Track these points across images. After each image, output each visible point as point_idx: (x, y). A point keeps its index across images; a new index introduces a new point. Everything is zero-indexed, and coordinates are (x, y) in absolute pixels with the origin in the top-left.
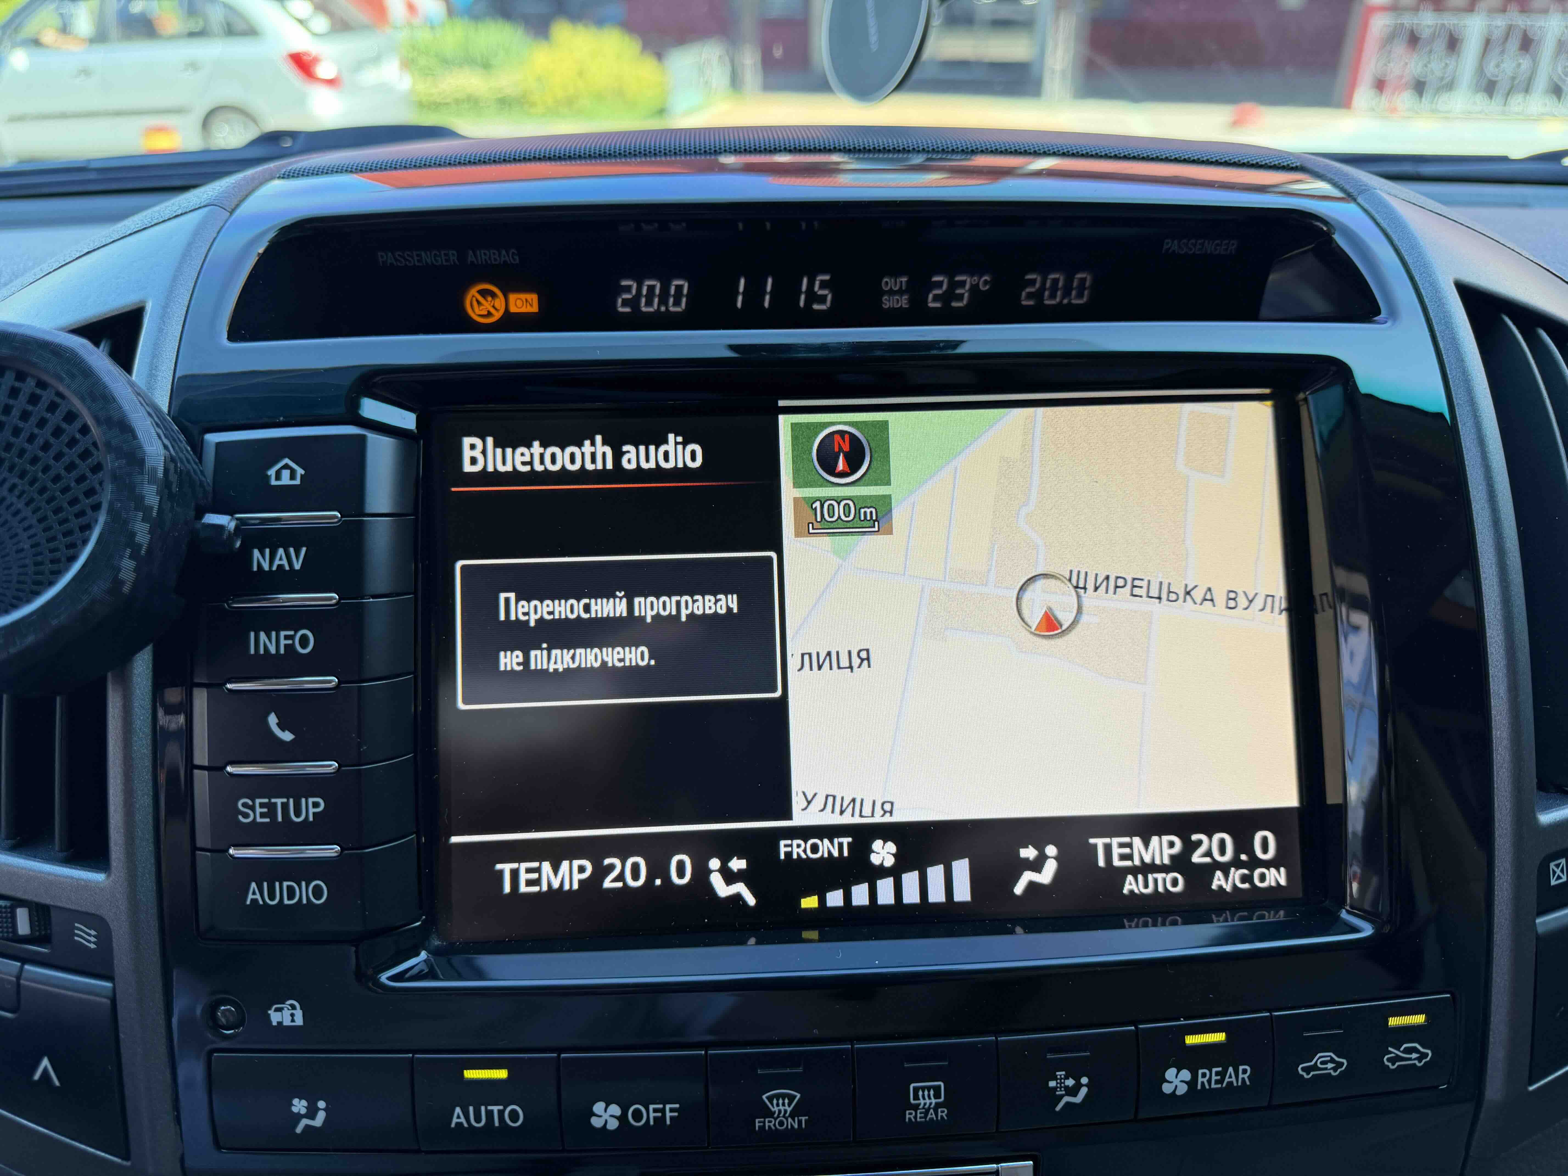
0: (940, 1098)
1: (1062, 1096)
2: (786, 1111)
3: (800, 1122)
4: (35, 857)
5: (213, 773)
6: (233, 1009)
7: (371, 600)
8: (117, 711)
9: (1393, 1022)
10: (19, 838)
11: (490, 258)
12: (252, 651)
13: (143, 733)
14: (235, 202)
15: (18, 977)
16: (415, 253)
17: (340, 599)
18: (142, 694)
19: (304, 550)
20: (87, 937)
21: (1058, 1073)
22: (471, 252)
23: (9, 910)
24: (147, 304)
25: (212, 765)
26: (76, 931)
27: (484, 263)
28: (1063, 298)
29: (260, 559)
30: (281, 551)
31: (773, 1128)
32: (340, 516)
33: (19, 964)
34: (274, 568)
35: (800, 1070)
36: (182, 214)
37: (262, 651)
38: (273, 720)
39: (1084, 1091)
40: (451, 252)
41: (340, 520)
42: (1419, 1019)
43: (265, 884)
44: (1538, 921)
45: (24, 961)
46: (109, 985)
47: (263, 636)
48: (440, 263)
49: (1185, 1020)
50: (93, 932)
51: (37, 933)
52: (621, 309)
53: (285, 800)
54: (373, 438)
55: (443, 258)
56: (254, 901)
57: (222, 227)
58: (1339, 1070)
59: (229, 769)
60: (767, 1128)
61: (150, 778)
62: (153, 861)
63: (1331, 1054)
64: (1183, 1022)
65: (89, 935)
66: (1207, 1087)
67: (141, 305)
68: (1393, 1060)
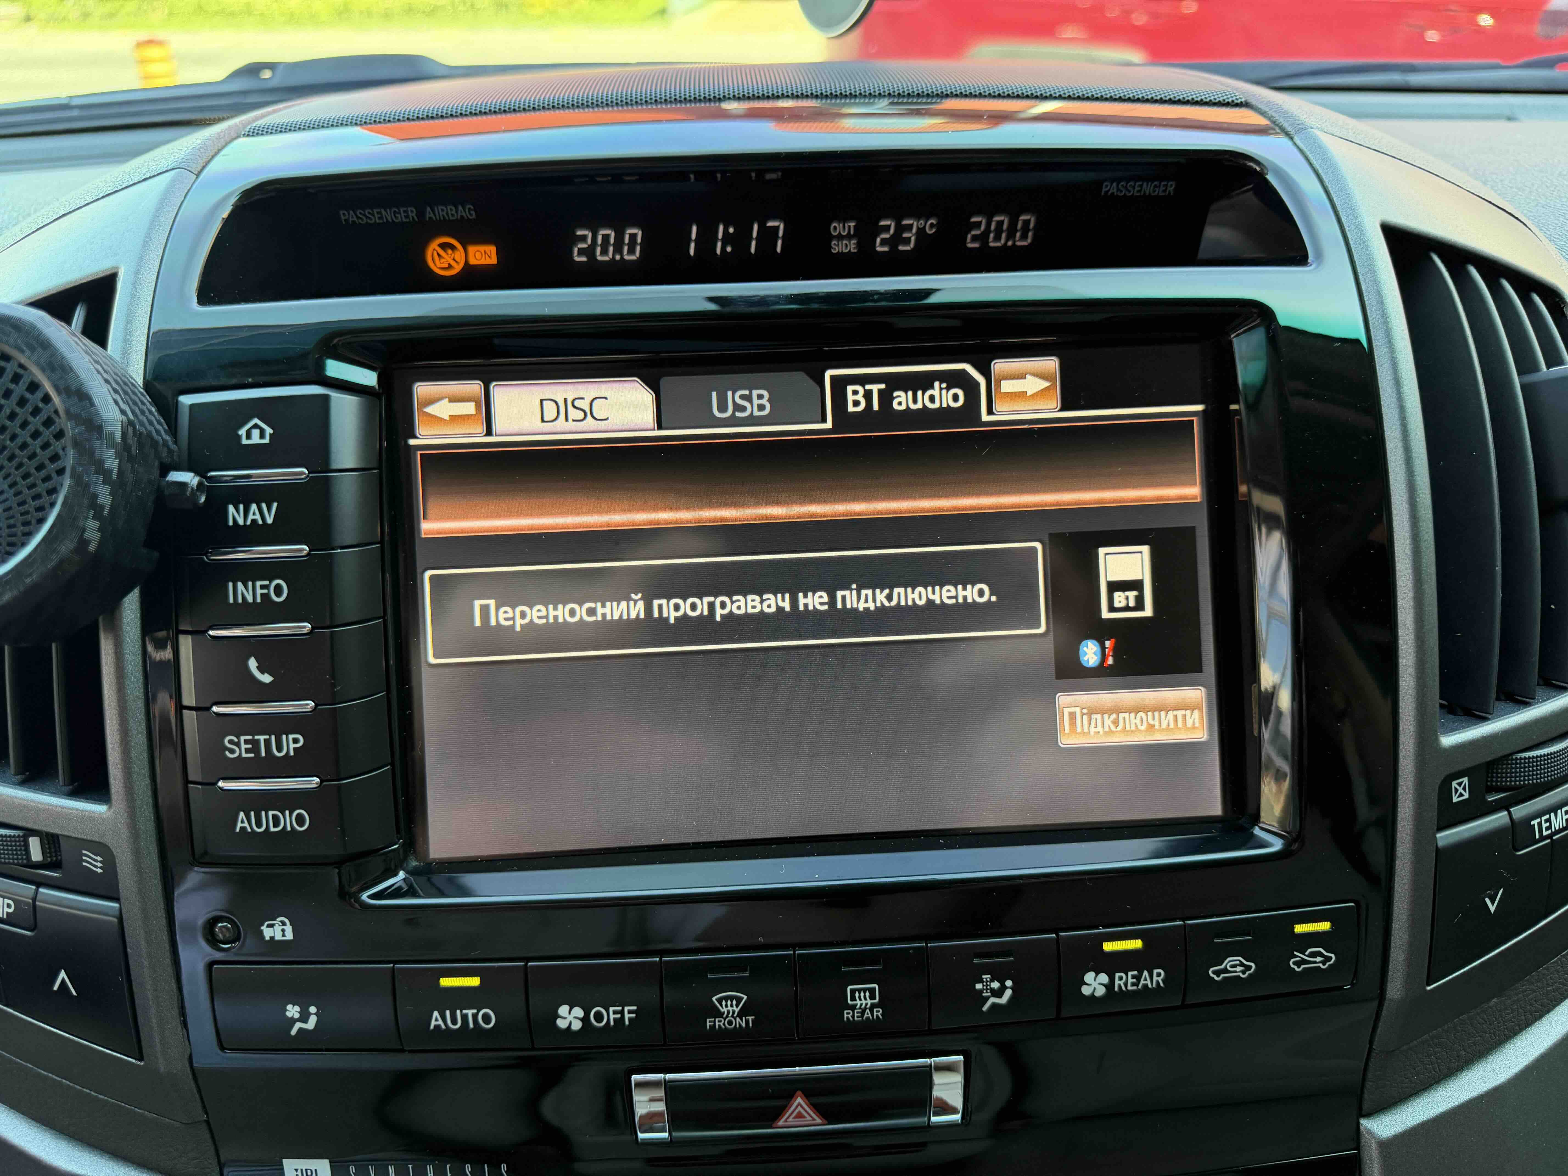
0: (875, 999)
1: (987, 998)
2: (734, 1012)
3: (747, 1022)
4: (42, 790)
5: (199, 713)
6: (229, 926)
7: (339, 551)
8: (109, 658)
9: (1299, 929)
10: (28, 773)
11: (447, 214)
12: (231, 601)
13: (135, 677)
14: (201, 163)
15: (34, 899)
16: (375, 211)
17: (310, 550)
18: (132, 641)
19: (275, 505)
20: (94, 863)
21: (983, 977)
22: (428, 209)
23: (22, 839)
24: (120, 270)
25: (199, 706)
26: (84, 858)
27: (442, 218)
28: (1007, 240)
29: (234, 514)
30: (254, 507)
31: (723, 1027)
32: (307, 472)
33: (34, 887)
34: (249, 523)
35: (747, 974)
36: (150, 177)
37: (240, 600)
38: (253, 663)
39: (1008, 993)
40: (409, 209)
41: (308, 476)
42: (1325, 926)
43: (252, 813)
44: (1438, 835)
45: (39, 885)
46: (116, 905)
47: (240, 585)
48: (400, 219)
49: (1103, 928)
50: (99, 858)
51: (49, 860)
52: (577, 259)
53: (267, 737)
54: (336, 397)
55: (403, 214)
56: (242, 828)
57: (190, 189)
58: (1248, 973)
59: (215, 709)
60: (717, 1027)
61: (144, 718)
62: (149, 793)
63: (1240, 958)
64: (1102, 930)
65: (96, 861)
66: (1124, 988)
67: (113, 271)
68: (1298, 964)
